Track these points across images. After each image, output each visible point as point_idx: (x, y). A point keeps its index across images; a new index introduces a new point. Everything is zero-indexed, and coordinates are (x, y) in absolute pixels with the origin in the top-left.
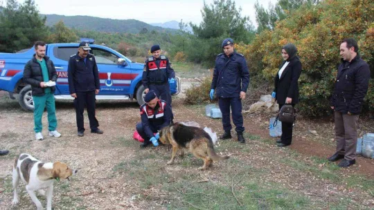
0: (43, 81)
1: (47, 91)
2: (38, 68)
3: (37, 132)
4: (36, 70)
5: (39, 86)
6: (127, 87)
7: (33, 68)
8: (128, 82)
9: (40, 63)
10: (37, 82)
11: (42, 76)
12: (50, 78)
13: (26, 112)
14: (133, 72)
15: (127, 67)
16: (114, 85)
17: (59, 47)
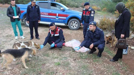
0: (14, 16)
1: (16, 20)
2: (12, 10)
3: (16, 36)
4: (11, 11)
5: (12, 18)
6: (64, 20)
7: (10, 10)
8: (65, 18)
9: (13, 8)
10: (11, 16)
11: (14, 13)
12: (17, 15)
13: (27, 27)
14: (68, 14)
15: (65, 12)
16: (59, 19)
17: (40, 2)
